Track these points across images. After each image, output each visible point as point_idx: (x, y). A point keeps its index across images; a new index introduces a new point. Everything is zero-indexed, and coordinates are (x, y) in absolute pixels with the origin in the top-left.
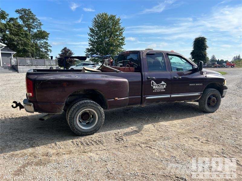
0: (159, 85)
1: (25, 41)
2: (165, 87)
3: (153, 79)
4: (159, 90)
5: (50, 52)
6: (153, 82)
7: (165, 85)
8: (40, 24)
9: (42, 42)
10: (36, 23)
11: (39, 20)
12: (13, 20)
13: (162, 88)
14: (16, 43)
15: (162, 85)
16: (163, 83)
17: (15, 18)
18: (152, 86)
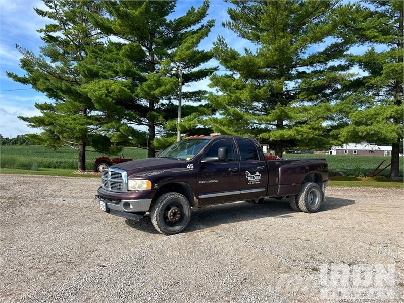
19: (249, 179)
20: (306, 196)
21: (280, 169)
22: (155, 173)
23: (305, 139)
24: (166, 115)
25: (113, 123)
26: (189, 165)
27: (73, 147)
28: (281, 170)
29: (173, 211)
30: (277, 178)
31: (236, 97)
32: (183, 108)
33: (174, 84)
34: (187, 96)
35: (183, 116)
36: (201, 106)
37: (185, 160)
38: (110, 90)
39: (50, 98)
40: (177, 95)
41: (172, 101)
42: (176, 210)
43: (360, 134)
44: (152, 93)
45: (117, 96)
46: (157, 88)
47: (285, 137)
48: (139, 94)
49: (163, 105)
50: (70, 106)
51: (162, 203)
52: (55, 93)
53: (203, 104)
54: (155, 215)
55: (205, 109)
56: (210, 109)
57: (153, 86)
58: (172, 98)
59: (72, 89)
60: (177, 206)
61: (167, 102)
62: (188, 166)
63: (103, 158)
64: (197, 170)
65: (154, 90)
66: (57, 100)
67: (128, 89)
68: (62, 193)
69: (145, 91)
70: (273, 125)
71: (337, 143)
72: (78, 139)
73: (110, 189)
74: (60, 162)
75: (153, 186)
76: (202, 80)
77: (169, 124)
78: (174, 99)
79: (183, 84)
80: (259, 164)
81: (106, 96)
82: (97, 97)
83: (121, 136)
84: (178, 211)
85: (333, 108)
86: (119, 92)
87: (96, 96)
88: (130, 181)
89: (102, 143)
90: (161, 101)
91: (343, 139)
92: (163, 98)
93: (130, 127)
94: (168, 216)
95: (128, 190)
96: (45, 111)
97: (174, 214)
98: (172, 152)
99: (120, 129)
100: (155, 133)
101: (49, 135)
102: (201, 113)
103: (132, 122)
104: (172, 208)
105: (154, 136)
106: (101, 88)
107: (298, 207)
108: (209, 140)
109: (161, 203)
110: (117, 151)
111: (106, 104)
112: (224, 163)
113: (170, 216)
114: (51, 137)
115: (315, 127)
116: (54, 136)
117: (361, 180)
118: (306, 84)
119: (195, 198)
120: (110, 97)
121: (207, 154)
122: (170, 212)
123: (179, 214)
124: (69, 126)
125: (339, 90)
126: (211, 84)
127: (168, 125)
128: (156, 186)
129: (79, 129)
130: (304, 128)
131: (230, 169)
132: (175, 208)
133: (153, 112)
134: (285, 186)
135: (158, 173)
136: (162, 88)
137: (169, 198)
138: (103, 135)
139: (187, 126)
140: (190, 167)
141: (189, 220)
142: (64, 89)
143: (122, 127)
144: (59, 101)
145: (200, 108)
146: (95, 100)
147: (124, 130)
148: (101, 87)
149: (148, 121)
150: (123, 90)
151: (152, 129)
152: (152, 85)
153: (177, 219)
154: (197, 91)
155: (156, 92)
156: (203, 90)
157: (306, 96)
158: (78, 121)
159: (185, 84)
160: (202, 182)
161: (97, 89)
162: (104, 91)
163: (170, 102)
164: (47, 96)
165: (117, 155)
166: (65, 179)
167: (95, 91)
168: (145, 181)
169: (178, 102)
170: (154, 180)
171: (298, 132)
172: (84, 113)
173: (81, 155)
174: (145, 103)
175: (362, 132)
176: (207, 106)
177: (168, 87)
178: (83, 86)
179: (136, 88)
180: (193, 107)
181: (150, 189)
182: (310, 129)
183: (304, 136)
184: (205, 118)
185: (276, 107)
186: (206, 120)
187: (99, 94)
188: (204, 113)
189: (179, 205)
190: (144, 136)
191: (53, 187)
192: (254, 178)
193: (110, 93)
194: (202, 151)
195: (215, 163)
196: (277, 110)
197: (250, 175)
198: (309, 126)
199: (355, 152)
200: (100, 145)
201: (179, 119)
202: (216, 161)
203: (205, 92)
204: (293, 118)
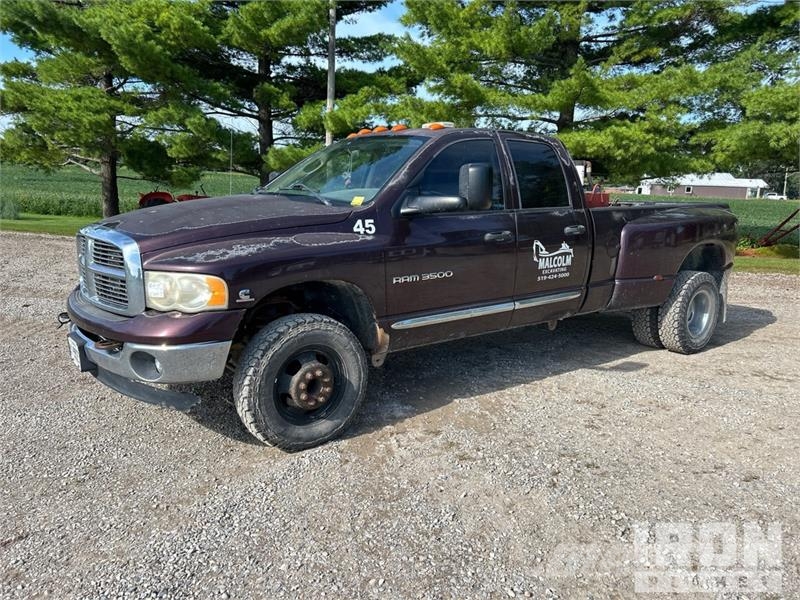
19: (542, 265)
20: (684, 310)
21: (623, 233)
22: (241, 250)
23: (634, 156)
24: (298, 92)
25: (171, 110)
26: (359, 222)
27: (88, 169)
28: (626, 235)
29: (309, 376)
30: (614, 260)
31: (471, 46)
32: (338, 76)
33: (317, 11)
34: (347, 47)
35: (340, 94)
36: (381, 72)
37: (348, 204)
38: (157, 24)
39: (21, 46)
40: (325, 45)
41: (312, 59)
42: (319, 373)
43: (772, 144)
44: (262, 33)
45: (176, 38)
46: (275, 20)
47: (589, 150)
48: (231, 36)
49: (291, 68)
50: (66, 66)
51: (270, 354)
52: (31, 35)
53: (387, 69)
54: (245, 392)
55: (391, 80)
56: (403, 79)
57: (266, 15)
58: (312, 51)
59: (61, 17)
60: (321, 359)
61: (302, 61)
62: (358, 227)
63: (157, 193)
64: (386, 240)
65: (266, 25)
66: (38, 53)
67: (205, 24)
68: (35, 281)
69: (246, 29)
70: (550, 121)
71: (703, 166)
72: (90, 147)
73: (96, 298)
74: (70, 201)
75: (233, 295)
76: (383, 7)
77: (305, 115)
78: (317, 54)
79: (339, 17)
80: (571, 220)
81: (148, 37)
82: (123, 39)
83: (192, 143)
84: (323, 376)
85: (705, 79)
86: (181, 29)
87: (120, 37)
88: (152, 275)
89: (150, 159)
90: (286, 60)
91: (720, 157)
92: (292, 51)
93: (212, 119)
94: (292, 391)
95: (148, 309)
96: (15, 80)
97: (312, 386)
98: (306, 180)
99: (187, 123)
100: (274, 137)
101: (21, 136)
102: (382, 88)
103: (219, 110)
104: (305, 367)
105: (273, 143)
106: (133, 17)
107: (656, 337)
108: (425, 139)
109: (265, 351)
110: (189, 178)
111: (148, 59)
112: (472, 217)
113: (299, 392)
114: (27, 141)
115: (661, 127)
116: (34, 140)
117: (745, 255)
118: (642, 16)
119: (380, 331)
120: (159, 42)
121: (416, 185)
122: (296, 378)
123: (326, 385)
124: (64, 113)
125: (711, 38)
126: (407, 18)
127: (304, 118)
128: (244, 297)
129: (90, 123)
130: (633, 131)
131: (488, 236)
132: (314, 364)
133: (266, 85)
134: (634, 281)
135: (253, 249)
136: (287, 22)
137: (294, 333)
138: (152, 139)
139: (348, 120)
140: (365, 229)
141: (359, 399)
142: (39, 15)
143: (192, 120)
144: (45, 54)
145: (380, 79)
146: (118, 46)
147: (197, 126)
148: (135, 14)
149: (257, 109)
150: (191, 23)
151: (266, 127)
152: (262, 12)
153: (321, 399)
154: (373, 34)
155: (273, 32)
156: (386, 33)
157: (636, 50)
158: (87, 102)
159: (345, 17)
160: (402, 280)
161: (122, 17)
162: (141, 24)
163: (308, 61)
164: (13, 41)
165: (190, 188)
166: (62, 243)
167: (116, 24)
168: (203, 278)
169: (327, 61)
170: (235, 275)
171: (617, 137)
172: (107, 86)
173: (108, 185)
174: (248, 62)
175: (779, 140)
176: (395, 72)
177: (302, 17)
178: (89, 11)
179: (224, 22)
180: (362, 74)
181: (225, 306)
182: (648, 131)
183: (633, 150)
184: (391, 102)
185: (572, 72)
186: (394, 106)
187: (127, 30)
188: (390, 90)
189: (327, 356)
190: (245, 142)
191: (21, 264)
192: (553, 261)
193: (159, 30)
194: (402, 175)
195: (448, 216)
196: (573, 81)
197: (544, 252)
198: (647, 125)
199: (689, 190)
200: (144, 162)
201: (329, 102)
202: (451, 209)
203: (391, 38)
204: (607, 101)
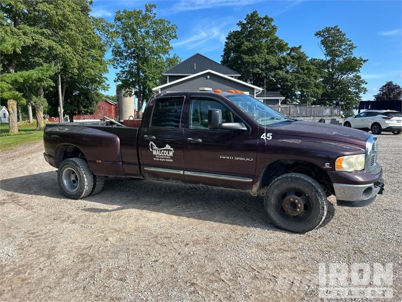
0: (161, 150)
1: (305, 79)
2: (171, 154)
3: (152, 140)
4: (163, 158)
5: (363, 93)
6: (152, 144)
7: (171, 150)
8: (352, 47)
9: (351, 76)
10: (345, 47)
11: (350, 41)
12: (294, 50)
13: (167, 156)
14: (289, 84)
15: (166, 150)
16: (168, 147)
17: (297, 46)
18: (151, 150)
